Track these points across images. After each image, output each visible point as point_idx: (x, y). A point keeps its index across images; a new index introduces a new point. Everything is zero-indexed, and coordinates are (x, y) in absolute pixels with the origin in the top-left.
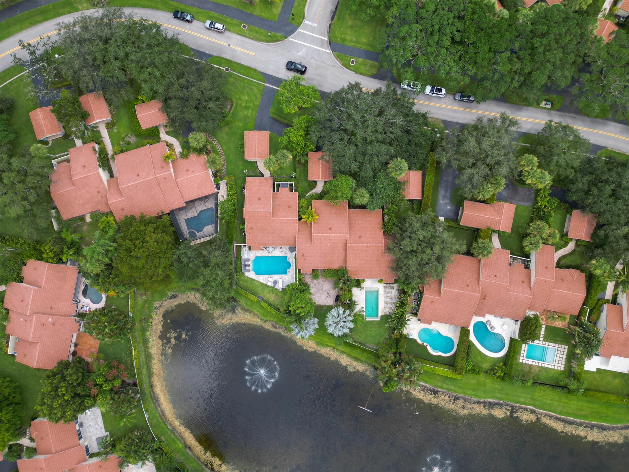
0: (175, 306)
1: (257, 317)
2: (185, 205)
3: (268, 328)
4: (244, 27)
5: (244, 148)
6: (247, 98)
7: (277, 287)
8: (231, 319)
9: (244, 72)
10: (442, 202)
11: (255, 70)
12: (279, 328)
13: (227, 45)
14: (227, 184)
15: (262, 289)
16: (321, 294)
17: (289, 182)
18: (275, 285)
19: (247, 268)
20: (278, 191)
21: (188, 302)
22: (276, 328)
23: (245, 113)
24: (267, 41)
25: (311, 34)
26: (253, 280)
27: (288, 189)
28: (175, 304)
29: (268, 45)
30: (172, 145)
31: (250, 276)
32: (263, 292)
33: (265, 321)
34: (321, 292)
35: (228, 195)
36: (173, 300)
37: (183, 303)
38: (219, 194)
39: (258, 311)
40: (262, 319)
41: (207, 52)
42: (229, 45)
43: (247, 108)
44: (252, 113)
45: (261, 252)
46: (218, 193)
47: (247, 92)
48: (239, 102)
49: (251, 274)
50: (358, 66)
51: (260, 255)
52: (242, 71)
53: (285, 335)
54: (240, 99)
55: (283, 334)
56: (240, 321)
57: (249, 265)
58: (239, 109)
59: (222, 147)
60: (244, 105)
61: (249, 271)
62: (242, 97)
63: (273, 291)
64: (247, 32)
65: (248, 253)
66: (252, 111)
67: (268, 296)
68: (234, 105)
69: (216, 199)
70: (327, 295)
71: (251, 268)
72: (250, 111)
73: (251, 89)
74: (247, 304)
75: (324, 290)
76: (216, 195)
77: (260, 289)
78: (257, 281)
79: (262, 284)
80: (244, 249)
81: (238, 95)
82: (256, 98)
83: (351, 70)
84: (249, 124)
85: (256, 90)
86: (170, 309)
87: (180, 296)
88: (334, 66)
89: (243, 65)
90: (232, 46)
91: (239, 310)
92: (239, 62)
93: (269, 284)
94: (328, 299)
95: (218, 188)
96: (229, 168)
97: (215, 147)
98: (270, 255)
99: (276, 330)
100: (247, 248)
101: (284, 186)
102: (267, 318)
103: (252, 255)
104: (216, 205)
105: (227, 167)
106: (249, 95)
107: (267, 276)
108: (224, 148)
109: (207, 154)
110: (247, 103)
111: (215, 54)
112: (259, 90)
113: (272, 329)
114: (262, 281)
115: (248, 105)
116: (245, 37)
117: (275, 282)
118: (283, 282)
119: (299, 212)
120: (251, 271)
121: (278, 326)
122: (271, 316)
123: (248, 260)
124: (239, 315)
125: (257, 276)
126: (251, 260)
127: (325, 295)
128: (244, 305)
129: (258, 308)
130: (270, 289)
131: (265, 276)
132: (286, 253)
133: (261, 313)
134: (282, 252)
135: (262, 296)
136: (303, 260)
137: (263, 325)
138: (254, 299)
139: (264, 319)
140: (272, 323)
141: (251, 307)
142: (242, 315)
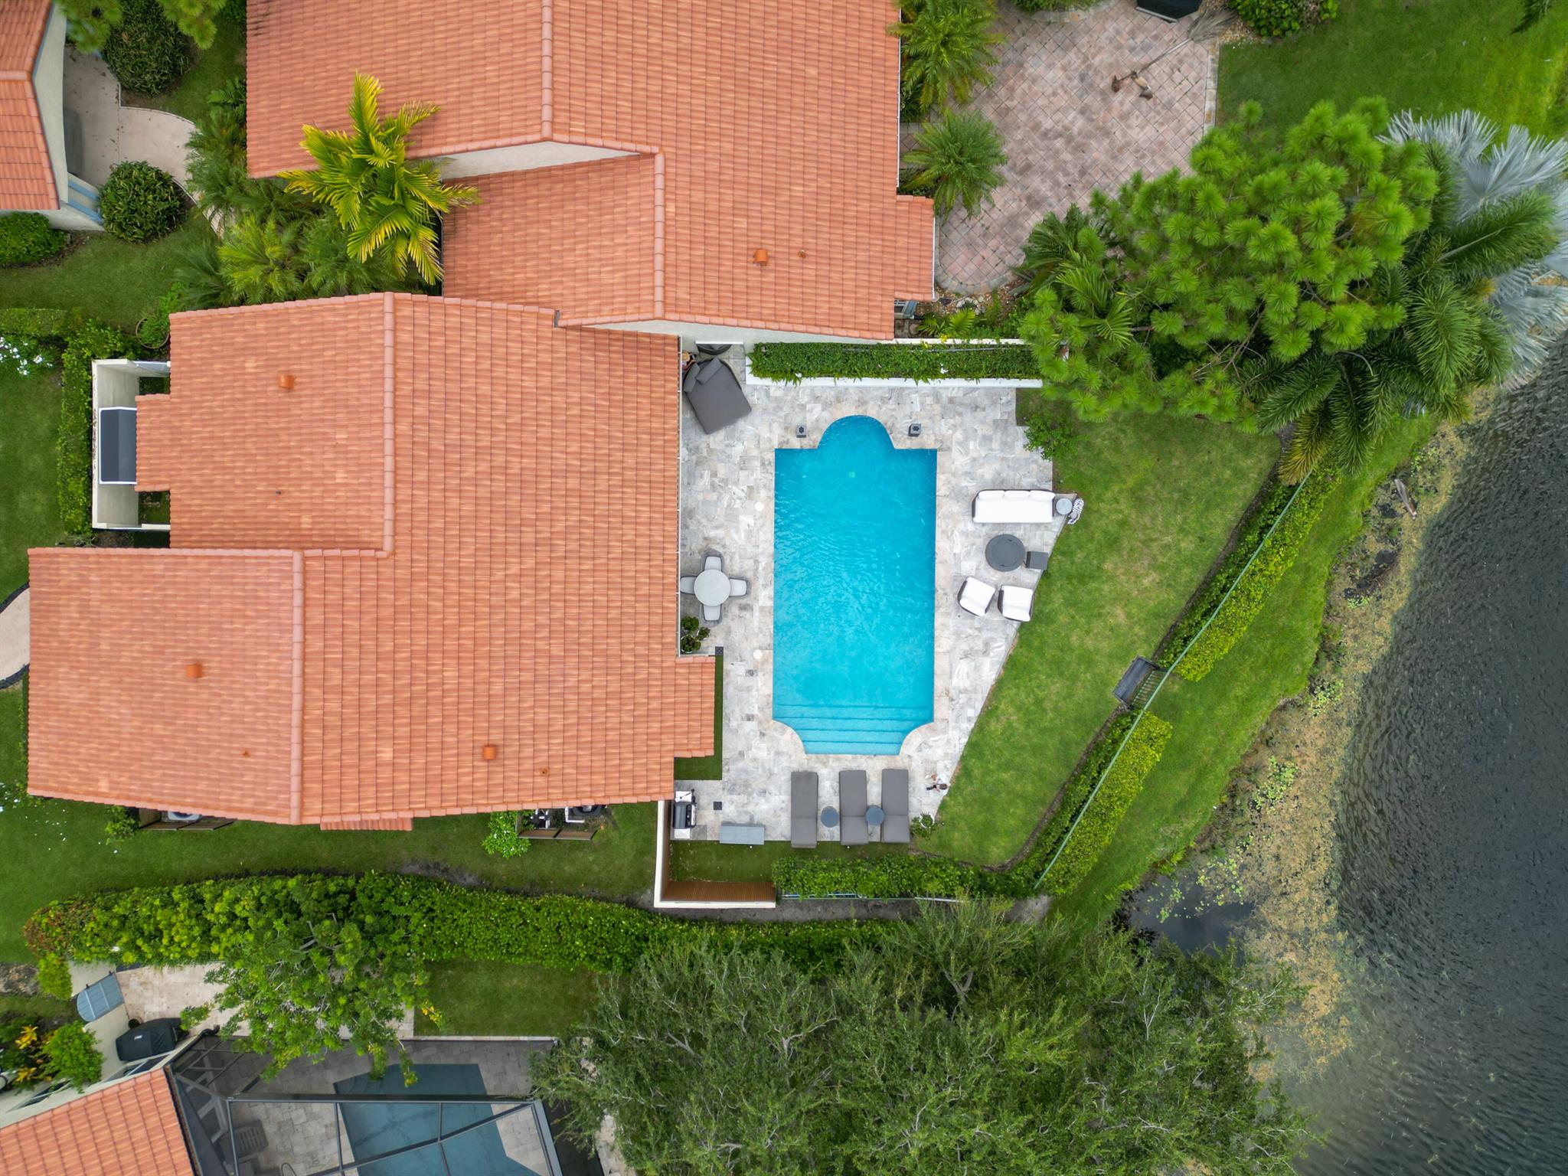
1: (1293, 718)
3: (1385, 624)
7: (1043, 542)
8: (1302, 939)
12: (1389, 535)
15: (1058, 666)
18: (1029, 559)
19: (874, 794)
22: (1387, 561)
26: (975, 748)
32: (1087, 660)
33: (1329, 650)
40: (1313, 684)
45: (734, 671)
51: (763, 686)
53: (1447, 482)
55: (1437, 505)
56: (1322, 866)
61: (897, 780)
63: (1082, 578)
65: (743, 786)
67: (1119, 615)
70: (1124, 100)
71: (874, 767)
74: (1182, 807)
77: (1057, 686)
78: (989, 711)
79: (1013, 668)
80: (707, 817)
91: (1228, 874)
93: (1019, 603)
94: (1167, 92)
98: (764, 597)
99: (1407, 563)
100: (698, 794)
101: (127, 441)
102: (1309, 631)
103: (761, 751)
107: (946, 627)
113: (1398, 593)
114: (989, 671)
118: (1001, 485)
120: (899, 763)
121: (1374, 547)
122: (1296, 603)
123: (804, 783)
124: (1270, 867)
125: (941, 708)
126: (800, 760)
127: (1124, 117)
128: (1189, 824)
129: (1223, 711)
130: (1058, 599)
131: (944, 642)
132: (744, 463)
133: (1266, 683)
134: (739, 491)
135: (1120, 672)
136: (810, 272)
137: (1363, 667)
138: (1151, 740)
139: (1309, 658)
140: (1349, 594)
141: (1201, 775)
142: (1270, 847)
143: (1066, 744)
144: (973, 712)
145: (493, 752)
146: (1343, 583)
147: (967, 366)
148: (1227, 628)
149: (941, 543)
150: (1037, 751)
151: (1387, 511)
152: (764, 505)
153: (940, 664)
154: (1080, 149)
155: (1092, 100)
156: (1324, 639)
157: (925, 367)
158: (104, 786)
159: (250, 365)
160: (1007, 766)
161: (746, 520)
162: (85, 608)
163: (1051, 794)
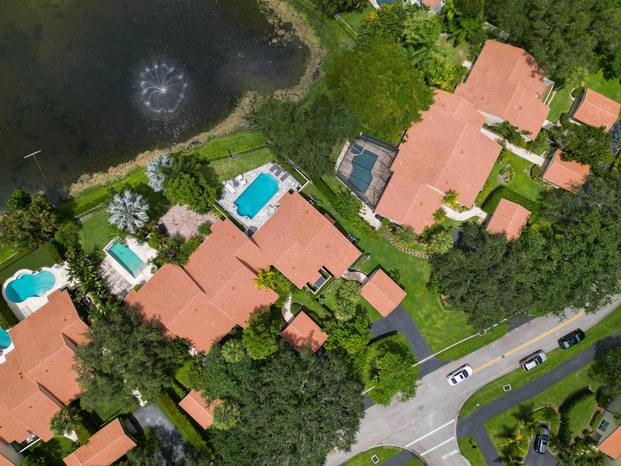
0: (306, 68)
1: (221, 135)
2: (392, 169)
3: (200, 136)
4: (507, 388)
5: (392, 278)
6: (437, 325)
7: (231, 181)
8: (243, 109)
9: (465, 347)
10: (160, 418)
11: (456, 359)
12: (190, 146)
13: (506, 355)
14: (373, 228)
15: (242, 166)
16: (183, 217)
17: (319, 289)
18: (234, 181)
19: (276, 171)
20: (320, 271)
21: (298, 84)
22: (193, 143)
23: (425, 311)
24: (473, 396)
25: (439, 446)
26: (260, 165)
27: (313, 284)
28: (308, 69)
29: (468, 394)
30: (460, 212)
31: (265, 166)
32: (238, 164)
33: (209, 139)
34: (185, 219)
35: (362, 218)
36: (314, 71)
37: (302, 78)
38: (371, 211)
39: (225, 142)
40: (215, 137)
41: (517, 329)
42: (503, 357)
43: (427, 317)
44: (418, 316)
45: (279, 199)
46: (373, 212)
47: (442, 331)
48: (440, 315)
49: (266, 168)
50: (367, 461)
51: (277, 194)
52: (467, 345)
53: (178, 146)
54: (442, 319)
55: (182, 144)
56: (233, 115)
57: (277, 174)
58: (435, 308)
59: (414, 257)
60: (434, 316)
61: (272, 170)
62: (443, 322)
63: (230, 173)
64: (499, 386)
65: (290, 185)
66: (420, 319)
67: (230, 165)
68: (442, 307)
69: (369, 204)
70: (177, 222)
71: (273, 174)
72: (422, 317)
73: (442, 338)
74: (243, 137)
75: (184, 224)
76: (373, 207)
77: (244, 164)
78: (254, 168)
79: (247, 170)
80: (297, 186)
81: (449, 320)
82: (428, 334)
83: (368, 450)
84: (410, 303)
85: (436, 341)
86: (307, 60)
87: (311, 81)
88: (388, 438)
89: (472, 351)
90: (500, 358)
91: (244, 124)
92: (478, 351)
93: (239, 177)
94: (171, 219)
95: (377, 216)
96: (387, 245)
97: (420, 250)
98: (268, 204)
99: (191, 141)
100: (295, 189)
101: (319, 282)
102: (210, 143)
103: (284, 187)
104: (363, 199)
105: (389, 244)
106: (438, 330)
107: (250, 182)
108: (410, 259)
109: (421, 237)
110: (433, 320)
111: (508, 335)
112: (434, 344)
113: (196, 138)
114: (250, 173)
115: (430, 320)
116: (497, 380)
117: (236, 184)
118: (230, 192)
119: (280, 273)
120: (270, 172)
121: (193, 146)
122: (208, 148)
123: (283, 179)
124: (239, 120)
125: (259, 173)
126: (280, 182)
127: (179, 220)
128: (243, 134)
129: (228, 144)
130: (235, 174)
131: (252, 180)
132: (256, 221)
133: (220, 142)
134: (260, 219)
135: (235, 159)
136: (229, 232)
137: (207, 133)
138: (239, 149)
139: (212, 140)
140: (201, 143)
141: (236, 139)
142: (237, 122)
143: (249, 156)
144: (256, 170)
145: (307, 212)
146: (201, 145)
147: (221, 208)
148: (219, 154)
149: (242, 192)
150: (253, 159)
151: (188, 149)
152: (258, 215)
153: (255, 179)
154: (187, 221)
155: (180, 225)
156: (209, 141)
157: (226, 212)
158: (350, 246)
159: (296, 275)
160: (258, 160)
161: (262, 215)
162: (336, 266)
163: (256, 152)
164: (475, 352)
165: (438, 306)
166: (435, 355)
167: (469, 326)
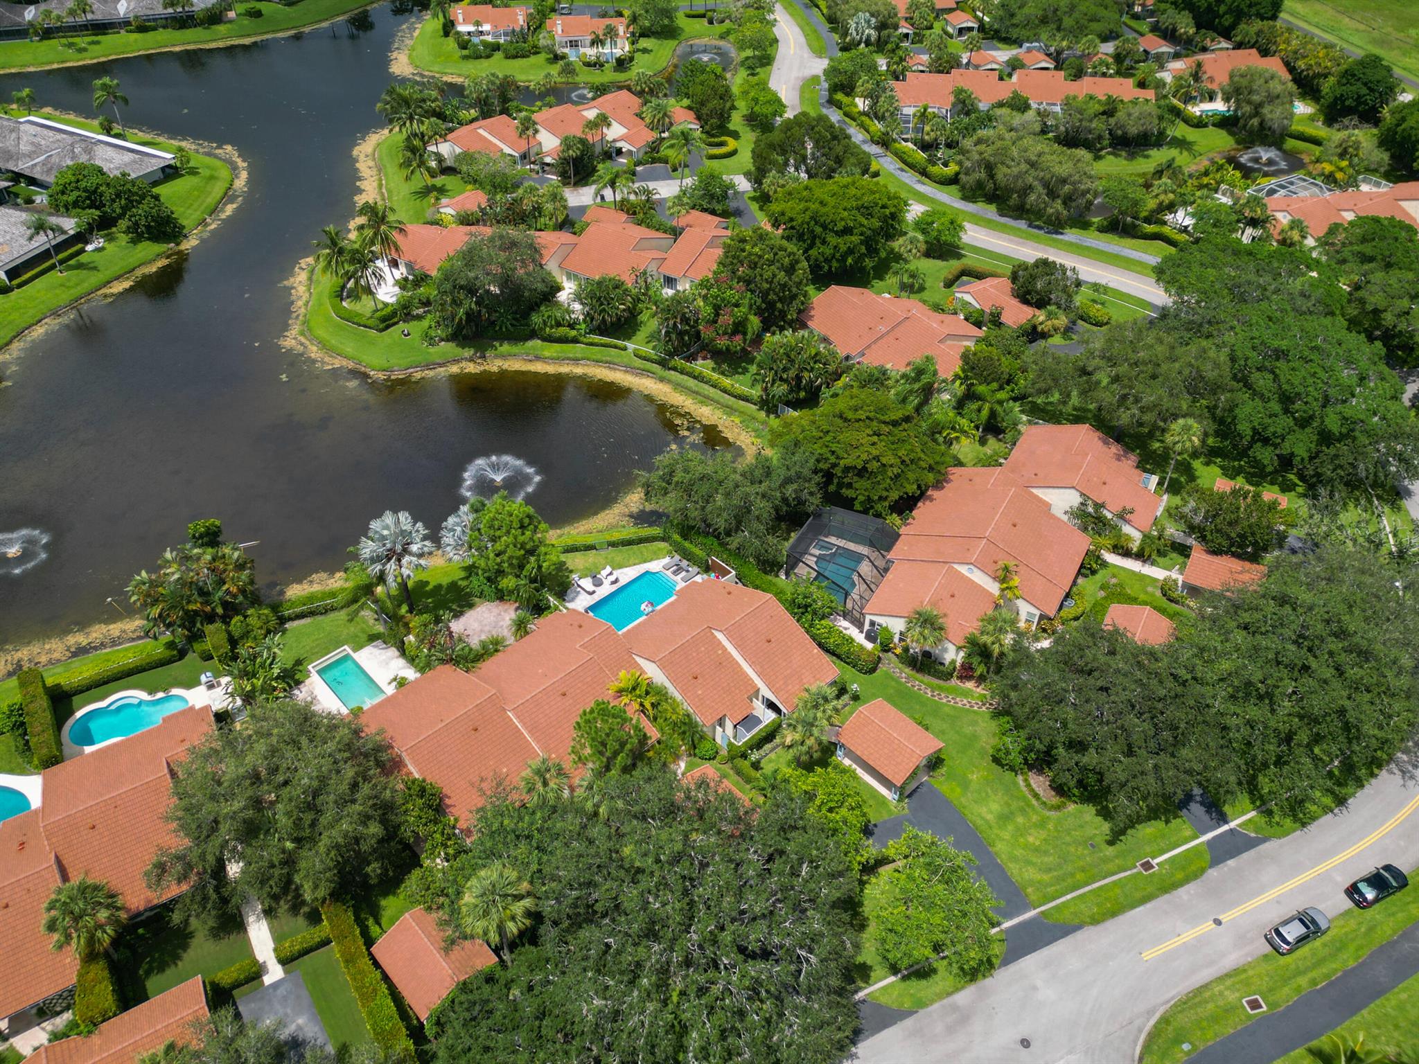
2: (891, 555)
4: (1255, 1005)
6: (1031, 839)
7: (588, 577)
8: (624, 506)
9: (1111, 893)
11: (1095, 921)
13: (1224, 918)
14: (861, 646)
18: (594, 576)
19: (675, 568)
23: (995, 807)
24: (1165, 1020)
26: (646, 561)
29: (1150, 1012)
32: (605, 558)
34: (488, 629)
41: (1231, 863)
42: (1218, 922)
43: (1004, 819)
44: (980, 816)
47: (1046, 853)
48: (1034, 819)
54: (1040, 826)
56: (607, 512)
58: (1018, 803)
59: (955, 708)
60: (1019, 820)
61: (667, 567)
62: (1043, 834)
63: (589, 568)
64: (1231, 997)
66: (987, 821)
67: (591, 559)
68: (1034, 802)
71: (668, 573)
72: (990, 817)
73: (1048, 870)
78: (636, 564)
79: (621, 567)
81: (1056, 830)
82: (1014, 859)
85: (1035, 875)
89: (1133, 906)
90: (1210, 925)
92: (1149, 906)
97: (967, 697)
105: (899, 682)
106: (1035, 849)
108: (948, 711)
110: (1018, 828)
111: (1213, 873)
112: (1032, 885)
114: (626, 570)
115: (1011, 827)
116: (1221, 979)
117: (598, 584)
118: (585, 591)
120: (663, 569)
125: (643, 571)
126: (681, 583)
130: (597, 568)
131: (627, 580)
142: (611, 520)
143: (628, 549)
149: (607, 594)
150: (634, 553)
153: (634, 577)
158: (816, 651)
160: (641, 555)
163: (641, 545)
164: (1142, 908)
165: (1024, 798)
166: (1038, 910)
167: (1111, 849)
